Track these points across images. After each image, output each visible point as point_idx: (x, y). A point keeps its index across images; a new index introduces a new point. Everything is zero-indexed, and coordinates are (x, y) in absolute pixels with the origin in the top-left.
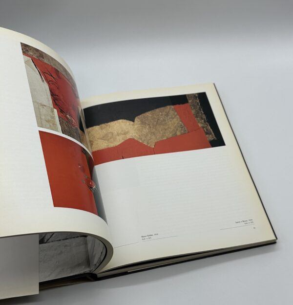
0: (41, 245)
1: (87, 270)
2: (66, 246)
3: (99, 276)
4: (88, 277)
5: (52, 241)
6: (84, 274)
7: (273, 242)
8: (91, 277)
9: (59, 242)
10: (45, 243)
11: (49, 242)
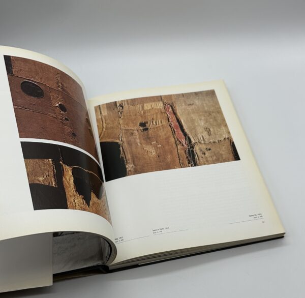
0: (55, 238)
1: (100, 263)
2: (79, 239)
3: (110, 268)
4: (101, 269)
5: (66, 234)
6: (98, 266)
7: (281, 236)
9: (73, 235)
10: (59, 236)
11: (63, 235)
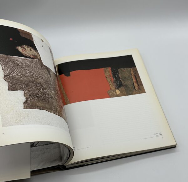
0: (32, 148)
1: (60, 163)
2: (47, 148)
3: (67, 167)
4: (61, 168)
5: (39, 146)
6: (59, 166)
7: (174, 146)
8: (63, 168)
9: (43, 146)
10: (35, 147)
11: (37, 146)
